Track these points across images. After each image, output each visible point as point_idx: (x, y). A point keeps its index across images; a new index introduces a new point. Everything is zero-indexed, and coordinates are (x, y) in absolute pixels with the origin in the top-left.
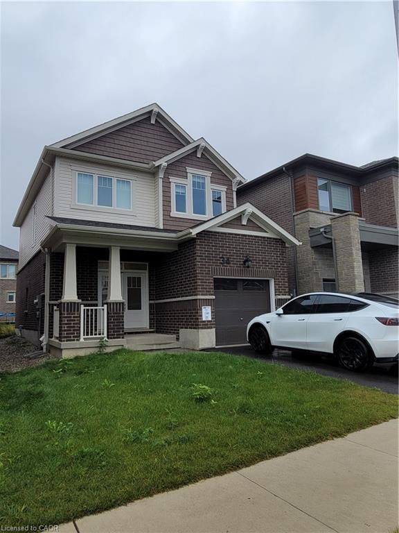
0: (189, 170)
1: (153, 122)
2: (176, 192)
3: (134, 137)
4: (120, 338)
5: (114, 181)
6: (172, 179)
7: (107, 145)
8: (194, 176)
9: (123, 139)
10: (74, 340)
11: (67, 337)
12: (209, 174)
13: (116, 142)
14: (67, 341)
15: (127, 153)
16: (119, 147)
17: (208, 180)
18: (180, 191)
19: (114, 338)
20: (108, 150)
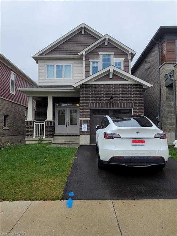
0: (100, 53)
1: (83, 33)
2: (93, 66)
3: (73, 43)
4: (50, 137)
5: (64, 66)
6: (90, 60)
7: (60, 49)
8: (104, 56)
9: (68, 45)
10: (30, 137)
11: (27, 136)
12: (113, 53)
13: (65, 47)
14: (27, 137)
15: (70, 52)
16: (66, 49)
17: (112, 57)
18: (95, 65)
19: (48, 137)
20: (61, 52)
